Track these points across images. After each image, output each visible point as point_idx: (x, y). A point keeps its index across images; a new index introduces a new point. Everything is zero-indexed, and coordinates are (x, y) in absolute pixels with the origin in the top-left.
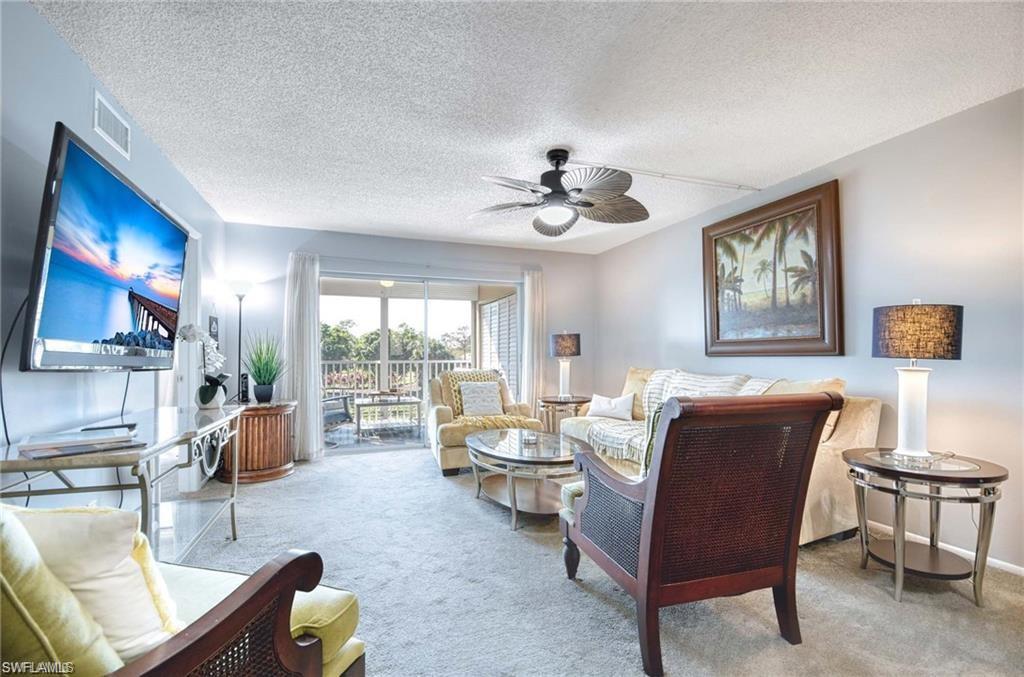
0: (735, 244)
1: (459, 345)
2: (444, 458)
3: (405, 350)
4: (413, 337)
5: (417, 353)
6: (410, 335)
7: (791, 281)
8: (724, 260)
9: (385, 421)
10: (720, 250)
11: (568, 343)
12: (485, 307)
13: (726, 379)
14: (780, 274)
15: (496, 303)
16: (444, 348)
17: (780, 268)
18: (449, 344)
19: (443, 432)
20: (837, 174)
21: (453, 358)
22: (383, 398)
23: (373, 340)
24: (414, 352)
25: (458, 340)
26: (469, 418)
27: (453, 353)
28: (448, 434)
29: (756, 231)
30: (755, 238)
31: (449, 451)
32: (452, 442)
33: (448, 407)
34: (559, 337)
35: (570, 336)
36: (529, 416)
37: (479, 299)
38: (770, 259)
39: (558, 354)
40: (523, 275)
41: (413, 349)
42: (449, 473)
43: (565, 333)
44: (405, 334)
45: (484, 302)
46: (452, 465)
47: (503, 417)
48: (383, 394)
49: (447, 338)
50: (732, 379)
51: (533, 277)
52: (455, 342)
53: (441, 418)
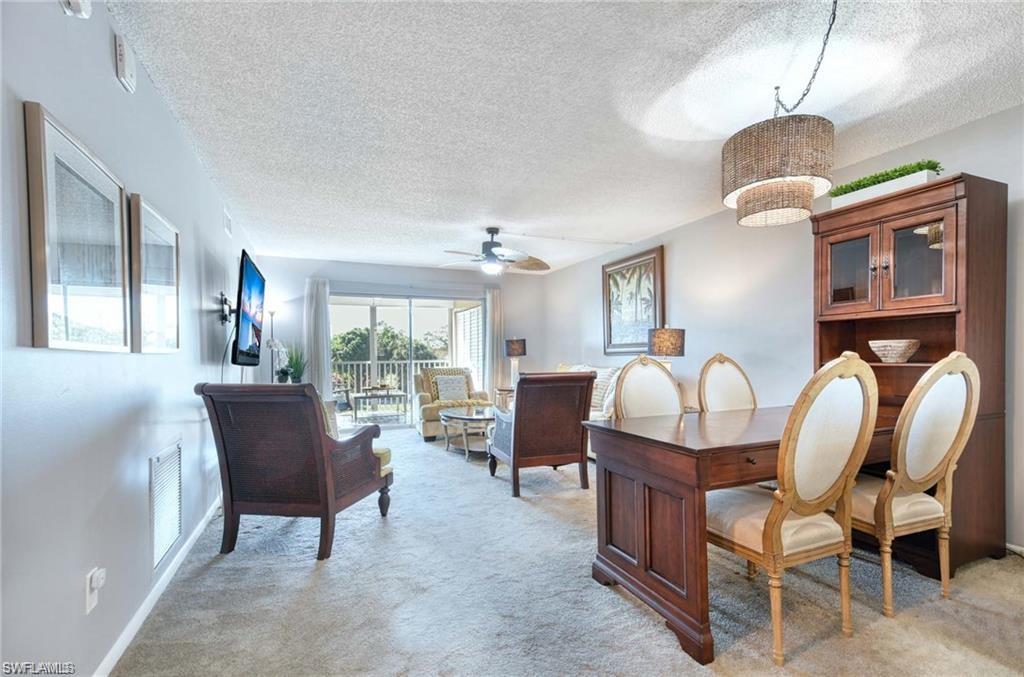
0: (618, 278)
1: (442, 345)
2: (425, 429)
3: (386, 351)
4: (394, 337)
5: (398, 354)
6: (389, 334)
7: (644, 306)
8: (613, 289)
9: (375, 413)
10: (611, 282)
11: (516, 346)
12: (459, 314)
13: (606, 370)
14: (639, 301)
15: (468, 312)
16: (426, 348)
17: (639, 297)
18: (431, 344)
19: (424, 410)
20: (664, 242)
21: (435, 358)
22: (374, 392)
23: (350, 340)
24: (395, 352)
25: (441, 339)
26: (443, 401)
27: (436, 354)
28: (428, 412)
29: (628, 272)
30: (628, 276)
31: (428, 424)
32: (430, 418)
33: (428, 394)
34: (509, 343)
35: (517, 341)
36: (486, 400)
37: (455, 307)
38: (634, 292)
39: (510, 354)
40: (485, 292)
41: (392, 350)
42: (430, 439)
43: (515, 338)
44: (384, 334)
45: (459, 310)
46: (431, 434)
47: (468, 400)
48: (374, 388)
49: (429, 338)
50: (610, 370)
51: (493, 295)
52: (438, 342)
53: (423, 401)
